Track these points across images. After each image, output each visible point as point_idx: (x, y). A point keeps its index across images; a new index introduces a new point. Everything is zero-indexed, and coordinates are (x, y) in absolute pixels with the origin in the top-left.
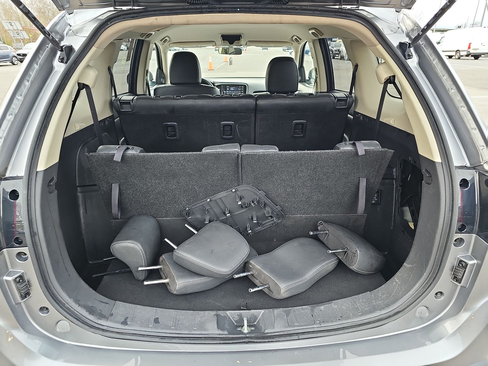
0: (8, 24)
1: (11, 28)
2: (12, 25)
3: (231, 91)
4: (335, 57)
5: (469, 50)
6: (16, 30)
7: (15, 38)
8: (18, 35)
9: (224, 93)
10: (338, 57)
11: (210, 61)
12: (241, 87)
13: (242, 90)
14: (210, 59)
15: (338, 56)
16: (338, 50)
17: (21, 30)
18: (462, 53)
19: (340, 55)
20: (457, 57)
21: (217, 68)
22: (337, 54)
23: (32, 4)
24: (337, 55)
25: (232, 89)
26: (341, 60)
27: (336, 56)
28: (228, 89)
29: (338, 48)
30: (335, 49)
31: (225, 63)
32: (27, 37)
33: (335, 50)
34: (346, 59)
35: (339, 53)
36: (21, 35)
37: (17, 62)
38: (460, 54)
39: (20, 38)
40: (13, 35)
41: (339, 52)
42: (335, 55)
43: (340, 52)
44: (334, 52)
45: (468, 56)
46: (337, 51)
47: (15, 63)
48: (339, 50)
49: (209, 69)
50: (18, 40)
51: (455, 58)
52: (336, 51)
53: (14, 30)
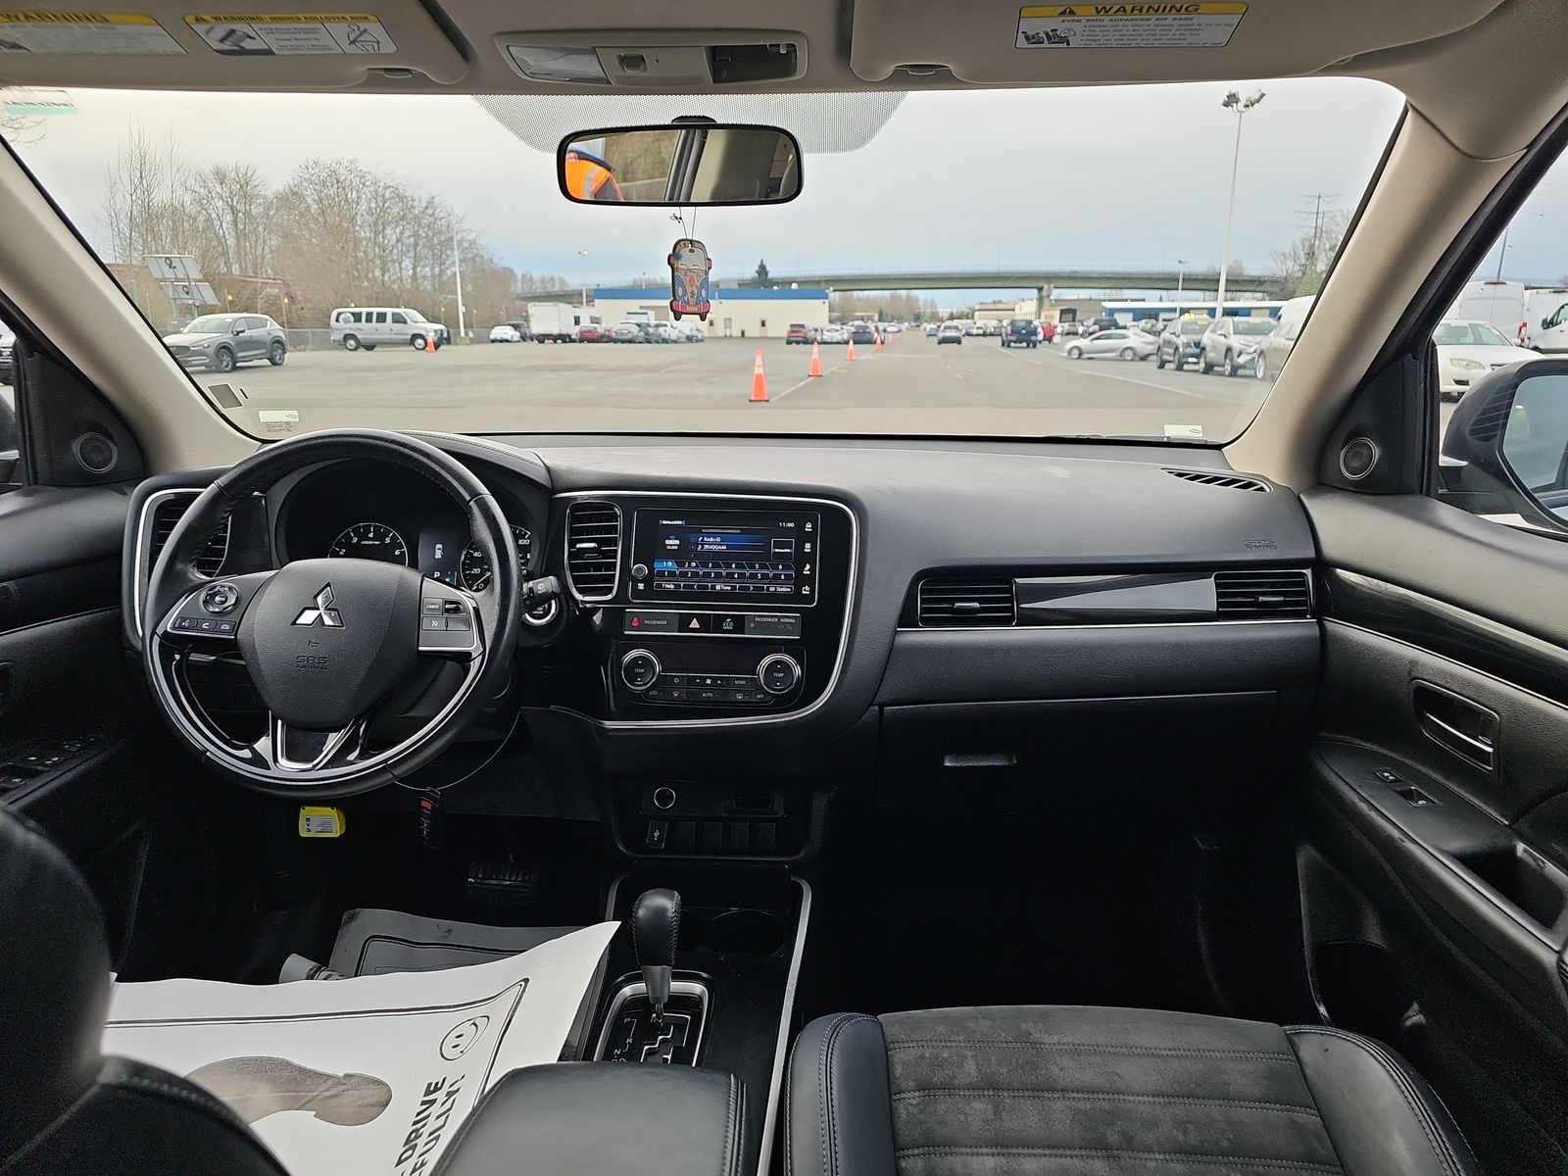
0: (161, 261)
1: (169, 274)
2: (173, 265)
3: (705, 558)
4: (1186, 367)
6: (182, 280)
7: (178, 302)
8: (187, 293)
9: (636, 581)
10: (1196, 367)
11: (759, 371)
12: (801, 526)
13: (801, 558)
14: (759, 366)
15: (1198, 363)
16: (1195, 344)
17: (199, 281)
19: (1202, 360)
21: (783, 394)
22: (1192, 356)
24: (1190, 360)
25: (712, 543)
26: (1208, 373)
27: (1188, 363)
28: (672, 543)
29: (1196, 338)
30: (1184, 339)
31: (811, 378)
32: (211, 299)
33: (1183, 343)
34: (1227, 373)
35: (1201, 352)
36: (197, 295)
39: (190, 302)
40: (174, 295)
41: (1198, 350)
42: (1185, 360)
43: (1203, 349)
44: (1181, 350)
46: (1191, 346)
48: (1197, 345)
49: (752, 398)
52: (1188, 345)
53: (177, 280)
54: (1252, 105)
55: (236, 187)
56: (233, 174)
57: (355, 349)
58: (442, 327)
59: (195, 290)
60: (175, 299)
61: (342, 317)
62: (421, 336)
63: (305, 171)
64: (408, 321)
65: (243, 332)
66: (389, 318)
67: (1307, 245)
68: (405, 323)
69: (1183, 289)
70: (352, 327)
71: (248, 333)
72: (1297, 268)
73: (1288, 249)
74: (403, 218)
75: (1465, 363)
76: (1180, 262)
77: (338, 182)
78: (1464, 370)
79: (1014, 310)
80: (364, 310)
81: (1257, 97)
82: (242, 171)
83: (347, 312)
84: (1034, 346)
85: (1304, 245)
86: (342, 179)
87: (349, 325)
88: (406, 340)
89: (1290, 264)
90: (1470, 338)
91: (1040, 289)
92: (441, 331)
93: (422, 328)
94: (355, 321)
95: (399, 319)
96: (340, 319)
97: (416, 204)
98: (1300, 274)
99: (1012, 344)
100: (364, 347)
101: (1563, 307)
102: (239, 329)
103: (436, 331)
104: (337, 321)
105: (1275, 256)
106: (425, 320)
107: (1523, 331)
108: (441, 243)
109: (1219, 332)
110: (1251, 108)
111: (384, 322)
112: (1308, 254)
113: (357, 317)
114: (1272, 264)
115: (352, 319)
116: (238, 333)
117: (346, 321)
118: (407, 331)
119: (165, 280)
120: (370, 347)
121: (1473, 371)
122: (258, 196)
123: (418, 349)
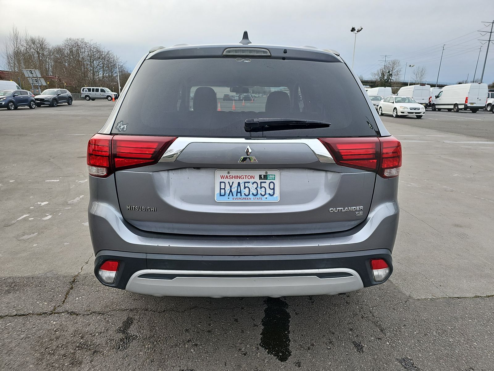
0: (28, 72)
1: (31, 75)
2: (32, 73)
5: (466, 104)
6: (35, 77)
7: (34, 84)
8: (36, 82)
17: (40, 78)
18: (460, 107)
20: (455, 110)
23: (50, 55)
32: (44, 84)
36: (40, 82)
37: (34, 106)
38: (458, 107)
39: (38, 84)
40: (32, 82)
45: (466, 110)
47: (33, 107)
50: (36, 87)
51: (453, 111)
53: (33, 77)
54: (359, 31)
55: (39, 45)
56: (38, 41)
57: (89, 100)
58: (116, 93)
59: (39, 81)
60: (32, 84)
61: (85, 90)
62: (110, 96)
63: (67, 42)
64: (106, 91)
65: (60, 94)
66: (100, 90)
67: (382, 71)
68: (105, 92)
70: (88, 93)
71: (61, 95)
72: (379, 78)
73: (376, 72)
74: (99, 58)
75: (403, 107)
77: (78, 46)
78: (403, 109)
80: (92, 88)
81: (360, 29)
82: (41, 40)
83: (86, 88)
85: (381, 71)
86: (79, 45)
87: (87, 92)
88: (105, 97)
89: (377, 77)
90: (407, 101)
92: (116, 94)
93: (110, 94)
94: (89, 91)
95: (102, 91)
96: (84, 91)
97: (104, 53)
98: (380, 80)
100: (91, 99)
101: (440, 92)
102: (59, 94)
103: (114, 95)
104: (83, 91)
105: (372, 74)
106: (111, 91)
107: (431, 99)
108: (112, 66)
110: (359, 32)
111: (98, 92)
112: (382, 74)
113: (89, 90)
114: (371, 77)
115: (88, 91)
116: (59, 95)
117: (86, 91)
118: (106, 95)
119: (29, 77)
120: (93, 99)
121: (405, 110)
122: (46, 48)
123: (109, 100)
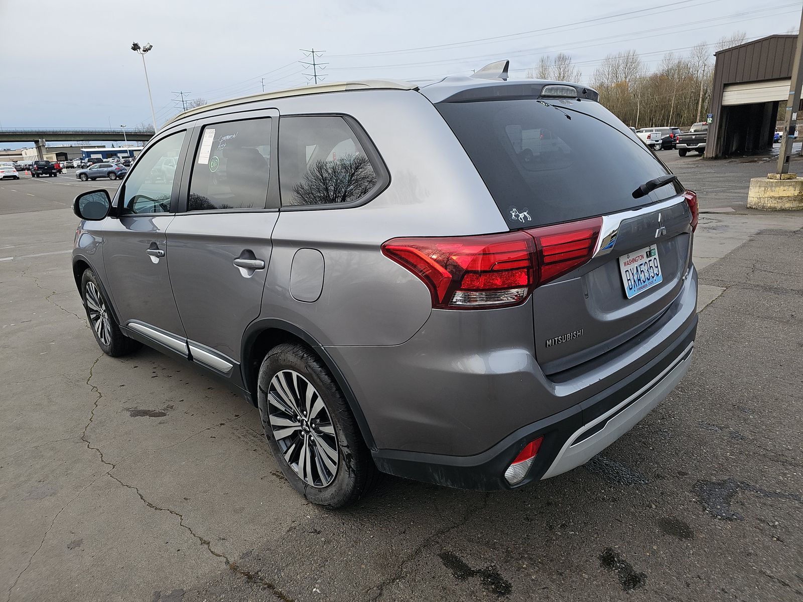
69: (127, 140)
76: (122, 126)
79: (21, 155)
84: (55, 176)
91: (37, 142)
99: (40, 176)
109: (169, 164)
